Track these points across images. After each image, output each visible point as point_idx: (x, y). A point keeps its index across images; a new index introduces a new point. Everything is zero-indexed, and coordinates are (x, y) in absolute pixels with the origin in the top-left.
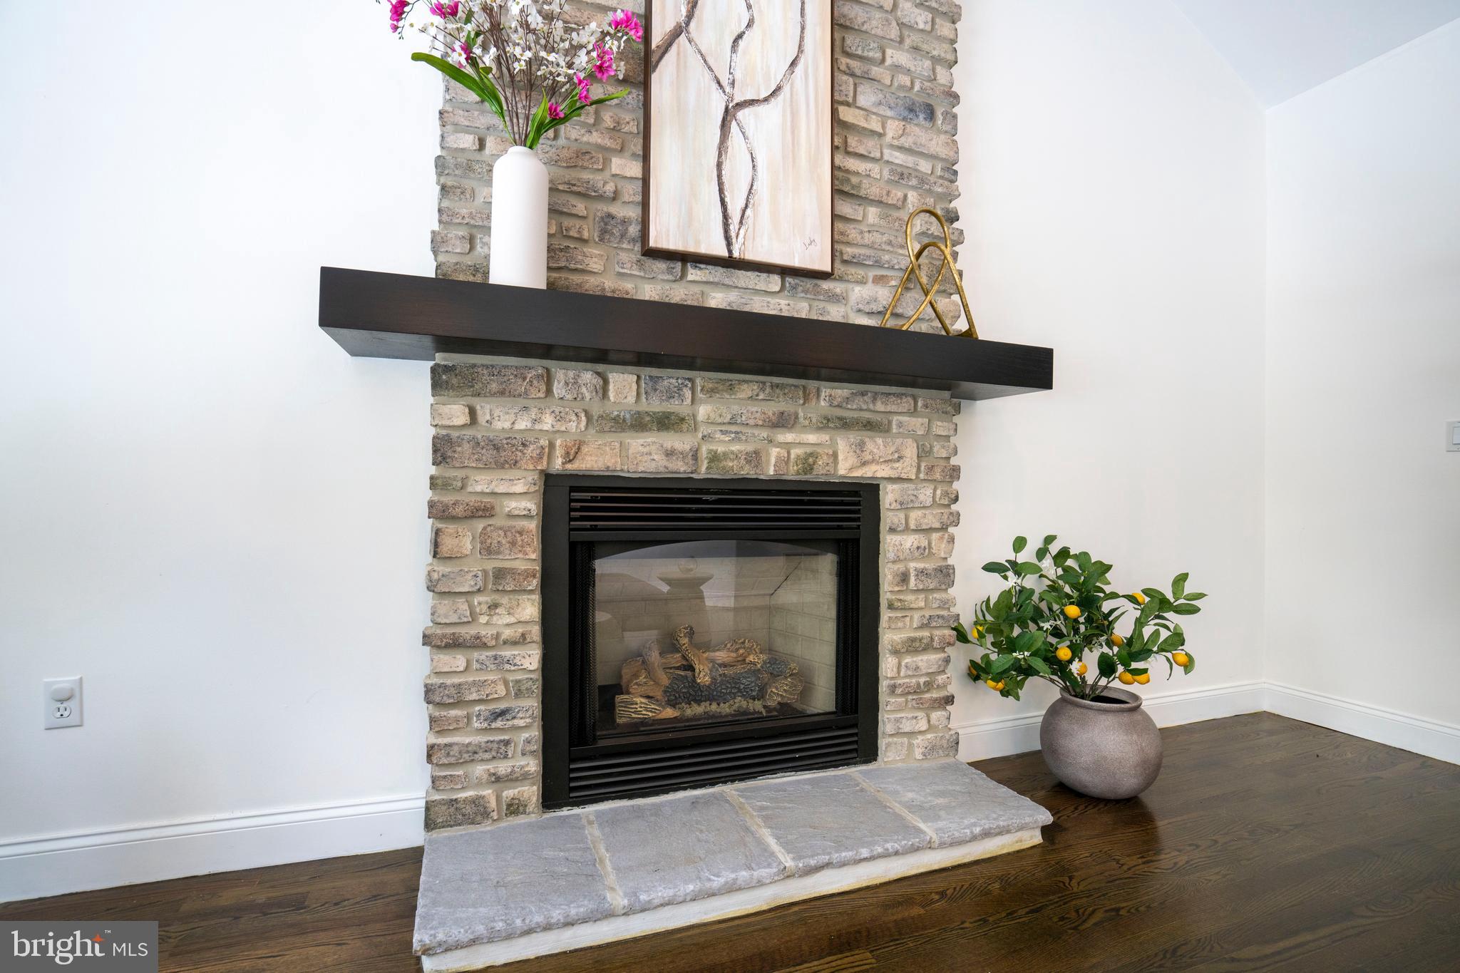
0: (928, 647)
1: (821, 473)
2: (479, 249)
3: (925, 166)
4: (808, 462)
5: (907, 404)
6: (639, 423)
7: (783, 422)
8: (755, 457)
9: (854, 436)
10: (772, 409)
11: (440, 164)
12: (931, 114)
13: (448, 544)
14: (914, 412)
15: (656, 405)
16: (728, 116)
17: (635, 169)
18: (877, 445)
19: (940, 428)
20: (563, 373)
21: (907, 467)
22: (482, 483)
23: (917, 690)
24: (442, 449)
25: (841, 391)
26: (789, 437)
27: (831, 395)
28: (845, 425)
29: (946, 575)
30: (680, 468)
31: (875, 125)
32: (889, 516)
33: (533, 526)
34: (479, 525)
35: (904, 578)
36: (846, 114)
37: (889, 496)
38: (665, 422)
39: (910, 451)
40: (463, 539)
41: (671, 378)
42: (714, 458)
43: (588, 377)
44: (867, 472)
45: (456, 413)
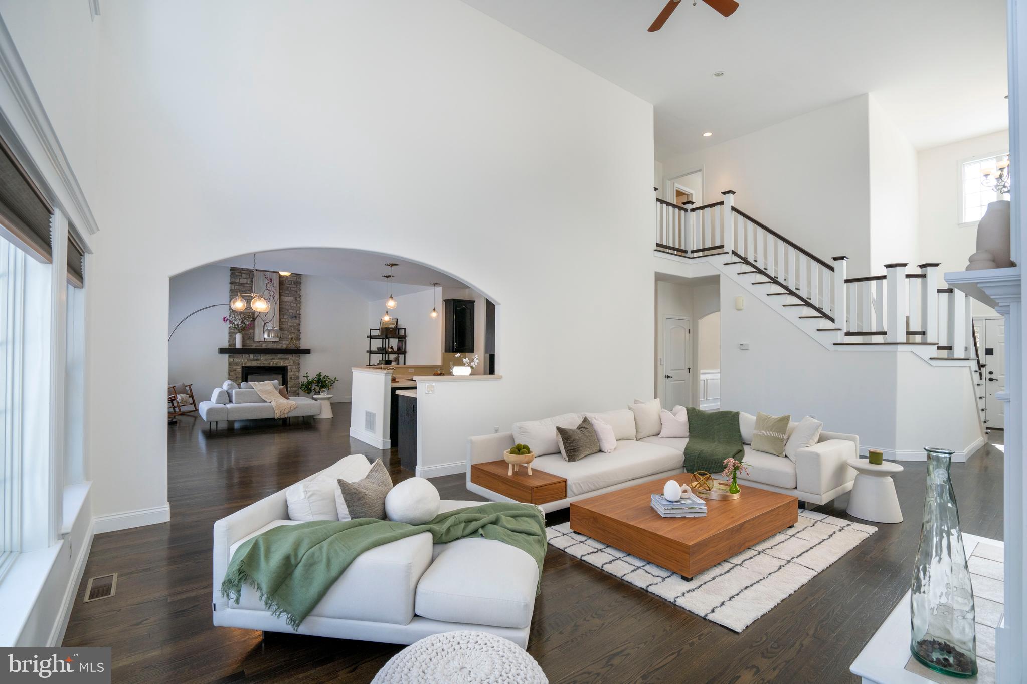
0: (295, 387)
1: (278, 365)
2: (234, 342)
3: (295, 325)
4: (276, 364)
5: (291, 356)
6: (254, 360)
7: (273, 359)
8: (269, 363)
9: (283, 360)
10: (271, 358)
11: (229, 333)
12: (296, 317)
13: (231, 374)
14: (293, 357)
15: (256, 358)
16: (265, 324)
17: (253, 331)
18: (287, 361)
19: (297, 359)
20: (244, 355)
21: (291, 364)
22: (235, 368)
23: (293, 392)
24: (230, 364)
25: (281, 355)
26: (274, 361)
27: (280, 356)
28: (282, 359)
29: (298, 378)
30: (259, 365)
31: (287, 320)
32: (289, 370)
33: (241, 372)
34: (234, 372)
35: (291, 378)
36: (282, 320)
37: (289, 368)
38: (257, 360)
39: (292, 362)
40: (233, 373)
41: (258, 355)
42: (263, 364)
43: (247, 355)
44: (285, 365)
45: (232, 360)
